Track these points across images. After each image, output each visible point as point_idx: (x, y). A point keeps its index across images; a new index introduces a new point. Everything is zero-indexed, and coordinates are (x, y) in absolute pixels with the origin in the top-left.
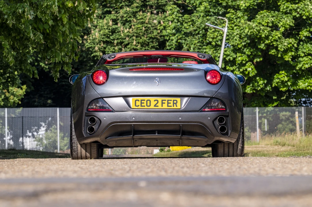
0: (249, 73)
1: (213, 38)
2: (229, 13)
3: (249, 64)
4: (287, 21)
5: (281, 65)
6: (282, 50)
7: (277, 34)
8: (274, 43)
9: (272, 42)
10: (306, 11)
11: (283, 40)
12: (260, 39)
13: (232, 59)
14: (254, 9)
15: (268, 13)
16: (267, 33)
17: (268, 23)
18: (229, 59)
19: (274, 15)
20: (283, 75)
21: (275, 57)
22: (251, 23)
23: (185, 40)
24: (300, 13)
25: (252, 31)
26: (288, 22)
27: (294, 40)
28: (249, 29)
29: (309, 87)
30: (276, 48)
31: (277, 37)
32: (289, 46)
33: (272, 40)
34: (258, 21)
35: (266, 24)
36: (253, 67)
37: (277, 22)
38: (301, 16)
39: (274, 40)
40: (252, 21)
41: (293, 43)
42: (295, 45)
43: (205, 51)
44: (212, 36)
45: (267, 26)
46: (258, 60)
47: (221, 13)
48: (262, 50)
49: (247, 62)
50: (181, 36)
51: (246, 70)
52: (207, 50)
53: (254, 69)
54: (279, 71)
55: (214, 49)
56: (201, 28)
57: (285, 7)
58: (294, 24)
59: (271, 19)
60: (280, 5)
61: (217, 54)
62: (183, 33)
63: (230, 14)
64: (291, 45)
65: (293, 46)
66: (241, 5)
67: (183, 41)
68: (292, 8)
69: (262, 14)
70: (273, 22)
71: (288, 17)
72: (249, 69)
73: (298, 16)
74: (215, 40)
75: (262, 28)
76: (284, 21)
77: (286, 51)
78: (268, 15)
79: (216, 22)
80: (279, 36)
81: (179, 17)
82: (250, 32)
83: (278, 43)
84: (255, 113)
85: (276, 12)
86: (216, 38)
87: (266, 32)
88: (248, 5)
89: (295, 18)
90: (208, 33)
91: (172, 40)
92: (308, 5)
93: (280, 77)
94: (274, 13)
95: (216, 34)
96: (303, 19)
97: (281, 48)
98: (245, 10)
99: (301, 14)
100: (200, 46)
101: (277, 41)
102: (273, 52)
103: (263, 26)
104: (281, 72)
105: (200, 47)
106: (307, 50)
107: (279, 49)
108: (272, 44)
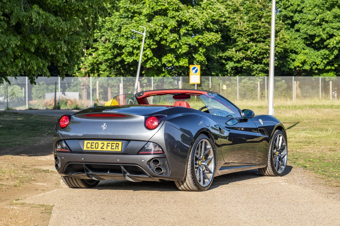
0: (148, 55)
1: (125, 33)
5: (168, 50)
6: (170, 41)
7: (167, 31)
8: (165, 37)
9: (163, 36)
10: (185, 17)
11: (170, 35)
12: (156, 34)
13: (137, 46)
14: (151, 15)
15: (161, 18)
16: (161, 31)
17: (161, 24)
19: (165, 18)
20: (169, 57)
21: (165, 46)
22: (150, 24)
23: (107, 33)
25: (151, 29)
26: (173, 24)
27: (177, 35)
28: (149, 28)
29: (185, 64)
30: (166, 40)
31: (166, 33)
32: (174, 39)
34: (155, 23)
35: (160, 25)
36: (150, 51)
37: (166, 24)
40: (150, 22)
41: (176, 37)
42: (178, 38)
43: (119, 40)
44: (124, 31)
45: (161, 26)
46: (154, 47)
47: (129, 16)
48: (156, 41)
49: (147, 48)
51: (146, 53)
52: (121, 40)
53: (151, 53)
55: (126, 39)
56: (118, 26)
57: (171, 14)
58: (177, 24)
59: (162, 22)
60: (168, 13)
61: (127, 43)
63: (136, 17)
64: (175, 38)
65: (176, 38)
66: (143, 12)
68: (176, 15)
69: (157, 18)
70: (164, 23)
71: (173, 20)
72: (148, 53)
73: (179, 20)
75: (157, 27)
76: (171, 23)
77: (172, 42)
79: (127, 22)
80: (168, 32)
83: (167, 37)
84: (151, 80)
86: (127, 33)
87: (159, 29)
88: (148, 12)
89: (177, 21)
90: (122, 29)
92: (186, 13)
93: (167, 58)
95: (127, 30)
96: (182, 22)
97: (169, 40)
98: (145, 15)
99: (181, 19)
100: (116, 37)
101: (166, 35)
102: (163, 42)
103: (158, 26)
104: (168, 55)
106: (185, 41)
107: (168, 40)
108: (163, 38)
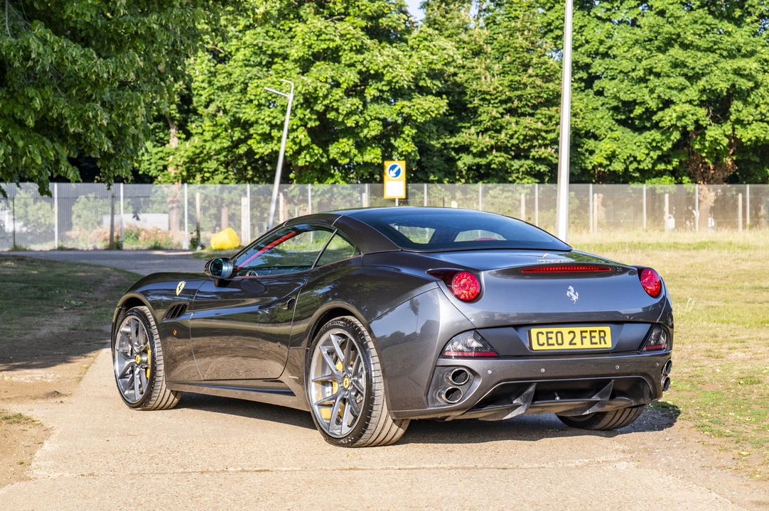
0: (301, 141)
1: (256, 95)
2: (276, 63)
3: (301, 129)
4: (350, 76)
5: (341, 131)
6: (345, 112)
7: (338, 93)
8: (334, 104)
9: (331, 103)
10: (375, 63)
11: (346, 101)
12: (316, 98)
13: (279, 122)
14: (308, 59)
15: (326, 66)
16: (326, 91)
17: (327, 78)
18: (276, 123)
19: (334, 67)
20: (344, 144)
21: (334, 122)
22: (305, 78)
23: (219, 96)
24: (367, 66)
25: (307, 88)
26: (352, 77)
27: (359, 100)
28: (304, 86)
29: (376, 160)
30: (337, 110)
31: (337, 96)
32: (353, 108)
33: (332, 100)
34: (314, 76)
35: (324, 80)
36: (306, 133)
37: (337, 77)
38: (368, 70)
39: (335, 100)
40: (305, 74)
41: (357, 104)
42: (361, 107)
43: (244, 110)
44: (254, 92)
45: (326, 82)
46: (313, 125)
47: (264, 63)
48: (317, 112)
49: (298, 127)
50: (213, 91)
51: (297, 137)
52: (247, 110)
53: (307, 137)
54: (339, 138)
55: (256, 109)
56: (240, 82)
57: (348, 58)
58: (359, 79)
59: (330, 73)
60: (342, 55)
61: (260, 115)
62: (215, 87)
63: (278, 65)
64: (355, 107)
65: (358, 108)
66: (292, 54)
67: (216, 98)
68: (356, 60)
69: (319, 66)
70: (332, 77)
71: (351, 70)
72: (302, 136)
73: (364, 69)
74: (258, 97)
75: (319, 84)
76: (347, 76)
77: (350, 114)
78: (326, 68)
79: (258, 75)
80: (341, 94)
81: (210, 66)
82: (304, 89)
83: (339, 104)
84: (307, 191)
85: (336, 64)
86: (259, 95)
87: (324, 89)
88: (301, 54)
89: (360, 73)
90: (248, 89)
91: (201, 95)
92: (377, 56)
93: (340, 147)
94: (334, 65)
95: (259, 89)
96: (370, 74)
97: (343, 110)
98: (295, 61)
99: (367, 68)
100: (238, 104)
101: (337, 101)
102: (331, 115)
103: (321, 82)
104: (341, 140)
105: (238, 106)
106: (374, 112)
107: (340, 111)
108: (330, 106)
